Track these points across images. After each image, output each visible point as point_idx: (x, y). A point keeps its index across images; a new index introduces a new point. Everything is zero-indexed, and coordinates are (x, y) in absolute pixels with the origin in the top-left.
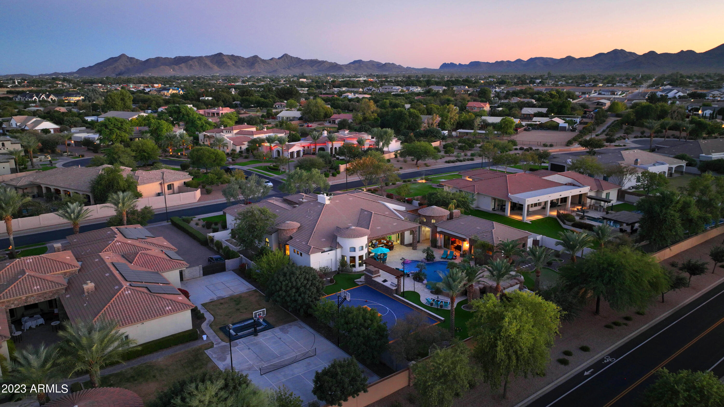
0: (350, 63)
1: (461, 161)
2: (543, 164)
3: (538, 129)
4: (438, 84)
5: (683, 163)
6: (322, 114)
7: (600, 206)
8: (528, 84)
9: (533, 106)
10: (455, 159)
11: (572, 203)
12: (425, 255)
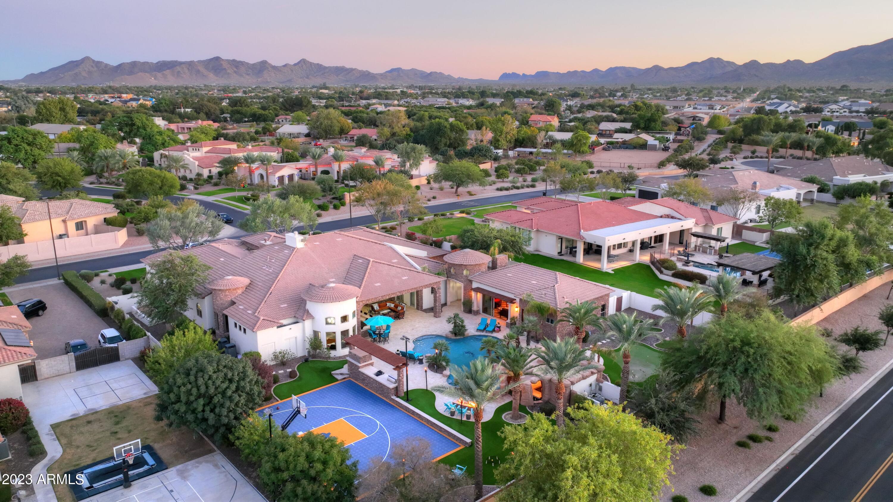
0: (387, 72)
1: (518, 188)
2: (628, 192)
3: (620, 148)
4: (494, 96)
5: (814, 188)
6: (337, 129)
7: (711, 247)
8: (607, 97)
9: (614, 120)
10: (510, 185)
11: (670, 244)
12: (451, 327)
